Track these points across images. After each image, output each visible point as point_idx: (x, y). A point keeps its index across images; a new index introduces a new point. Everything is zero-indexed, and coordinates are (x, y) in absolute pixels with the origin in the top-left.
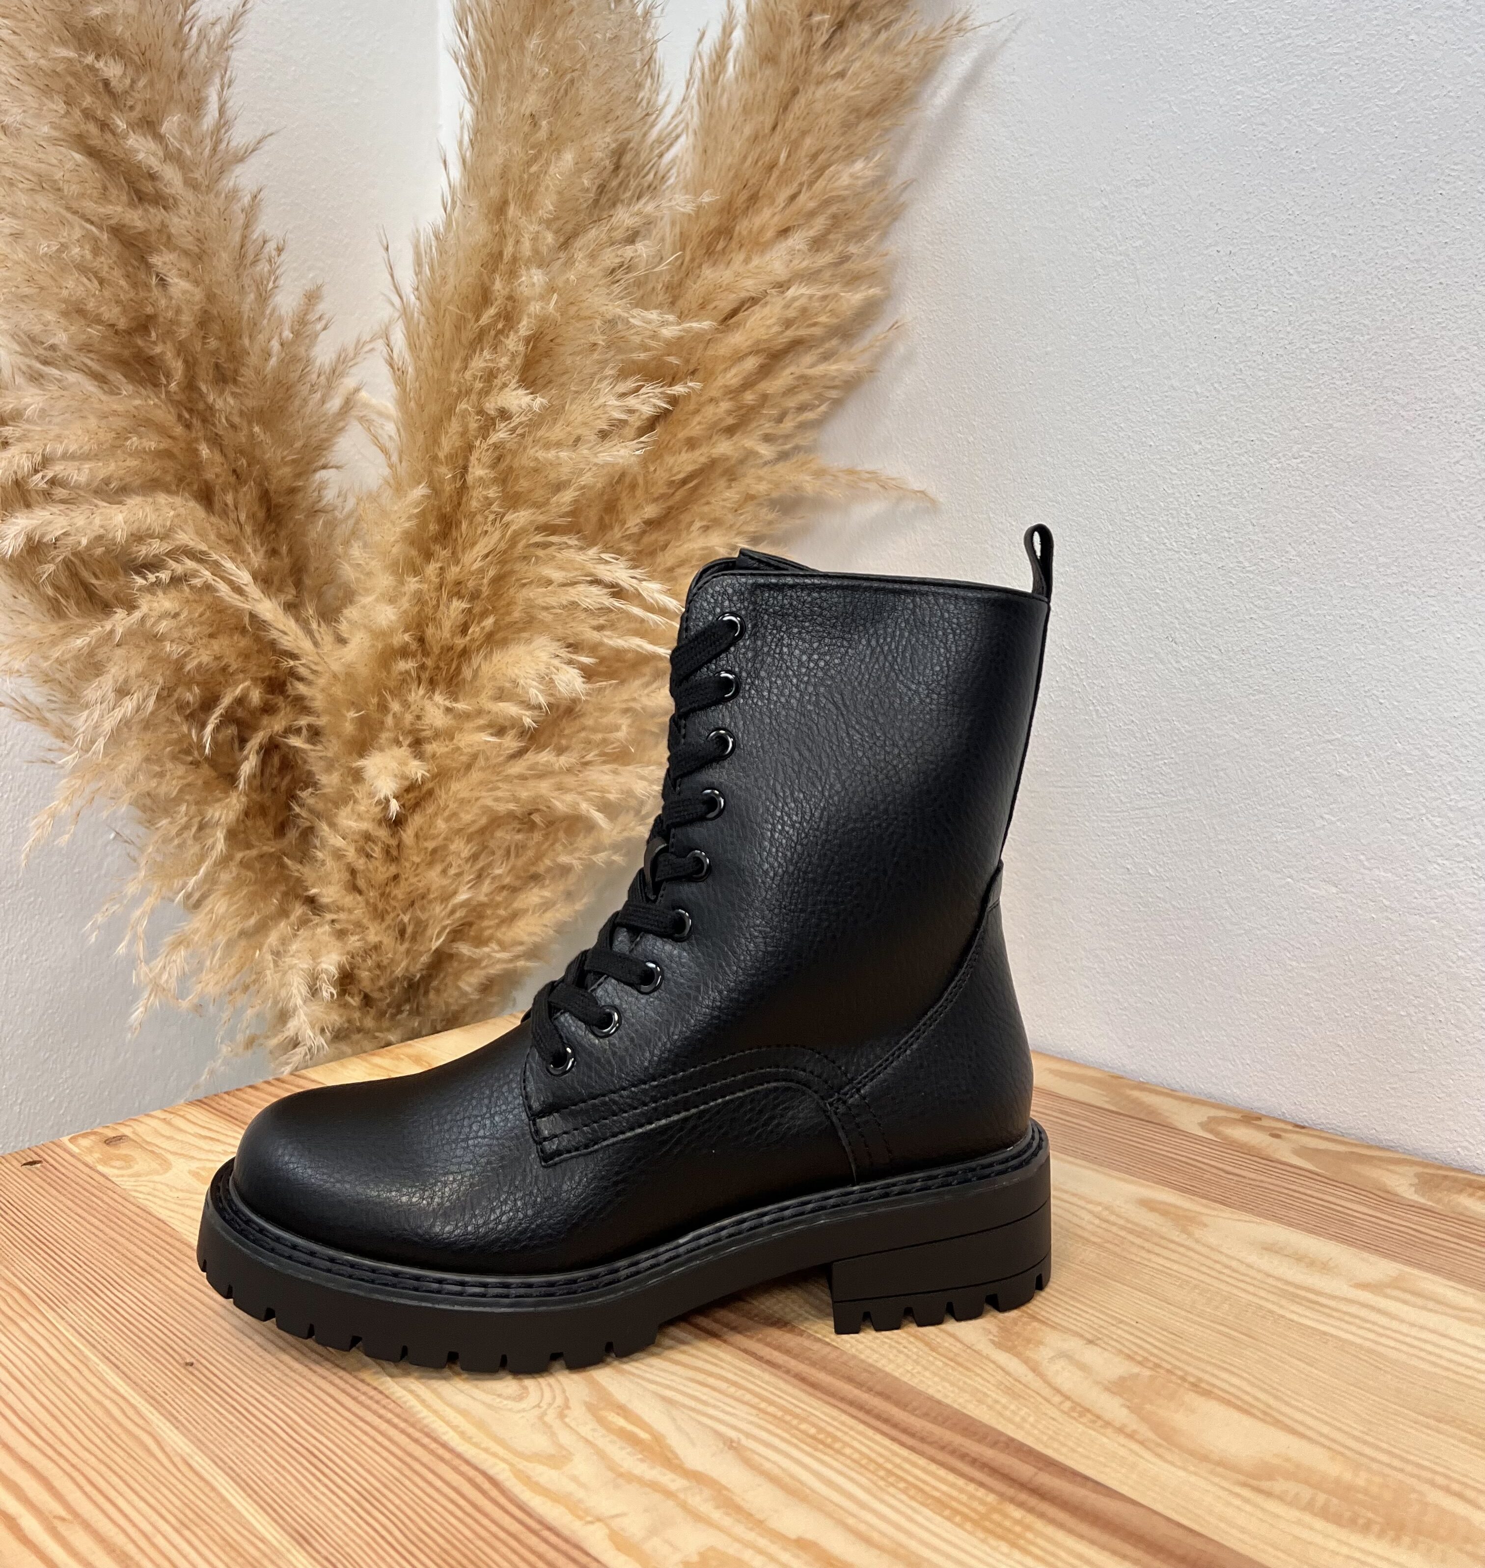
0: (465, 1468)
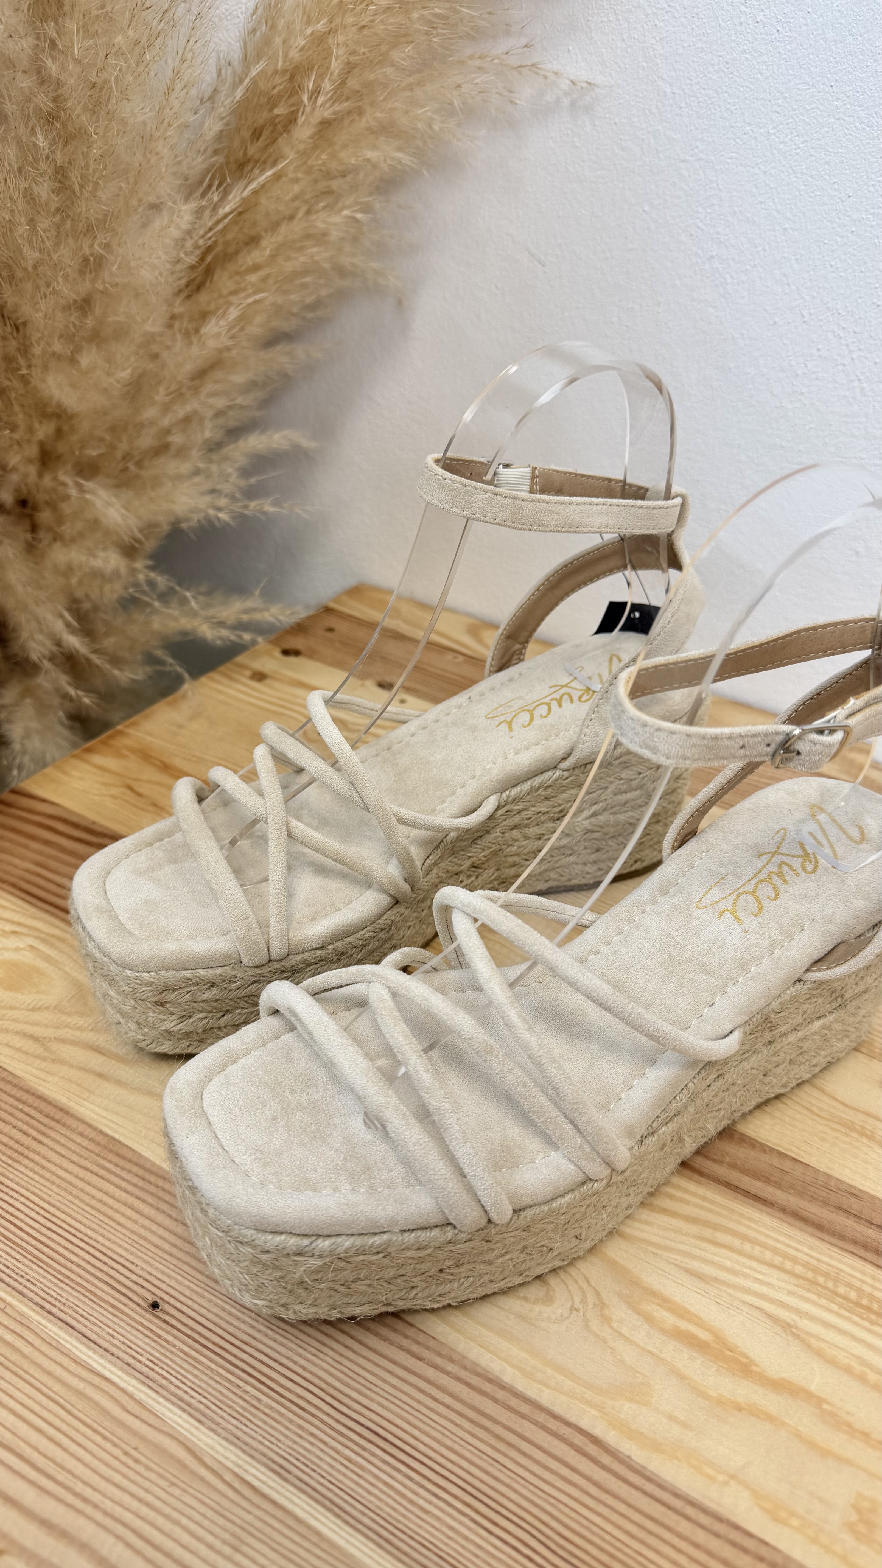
0: (553, 1425)
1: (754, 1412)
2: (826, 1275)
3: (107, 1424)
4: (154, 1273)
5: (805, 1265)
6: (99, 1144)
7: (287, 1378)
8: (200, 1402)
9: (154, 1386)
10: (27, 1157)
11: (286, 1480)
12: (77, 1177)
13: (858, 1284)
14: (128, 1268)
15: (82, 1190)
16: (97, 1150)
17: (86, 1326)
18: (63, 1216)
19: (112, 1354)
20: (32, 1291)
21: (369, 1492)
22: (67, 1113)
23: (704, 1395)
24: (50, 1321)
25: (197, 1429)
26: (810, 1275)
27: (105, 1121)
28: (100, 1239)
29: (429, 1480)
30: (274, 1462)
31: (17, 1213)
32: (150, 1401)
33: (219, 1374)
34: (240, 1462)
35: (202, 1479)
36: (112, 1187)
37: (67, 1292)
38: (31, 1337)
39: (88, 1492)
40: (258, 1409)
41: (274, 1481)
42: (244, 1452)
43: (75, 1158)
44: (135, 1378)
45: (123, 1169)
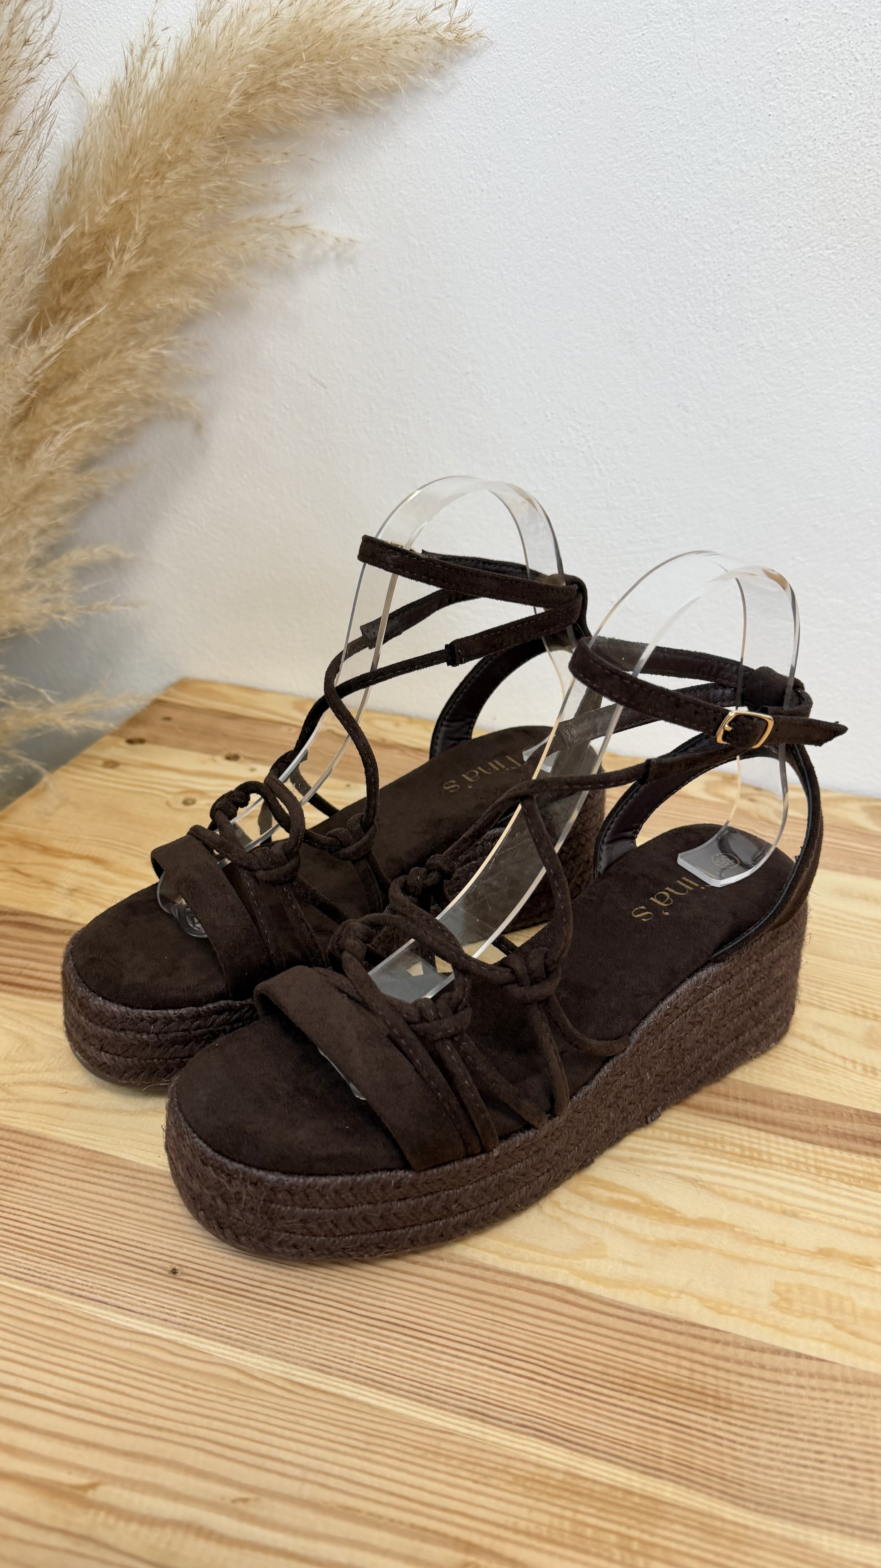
1: (685, 1244)
2: (715, 1141)
3: (161, 1368)
4: (165, 1246)
5: (697, 1136)
6: (83, 1158)
7: (307, 1300)
8: (238, 1334)
9: (194, 1331)
10: (18, 1181)
11: (330, 1374)
12: (71, 1187)
13: (739, 1142)
14: (141, 1248)
15: (80, 1197)
16: (83, 1163)
17: (117, 1299)
18: (68, 1220)
19: (148, 1316)
20: (58, 1283)
21: (401, 1367)
22: (45, 1139)
23: (644, 1241)
24: (83, 1303)
25: (242, 1354)
26: (702, 1143)
27: (83, 1140)
28: (108, 1231)
29: (448, 1347)
30: (315, 1363)
31: (23, 1226)
32: (193, 1343)
33: (248, 1310)
34: (287, 1370)
35: (258, 1389)
36: (106, 1189)
37: (91, 1277)
38: (69, 1318)
39: (160, 1423)
40: (289, 1328)
41: (320, 1377)
42: (288, 1361)
43: (63, 1173)
44: (174, 1328)
45: (112, 1173)
